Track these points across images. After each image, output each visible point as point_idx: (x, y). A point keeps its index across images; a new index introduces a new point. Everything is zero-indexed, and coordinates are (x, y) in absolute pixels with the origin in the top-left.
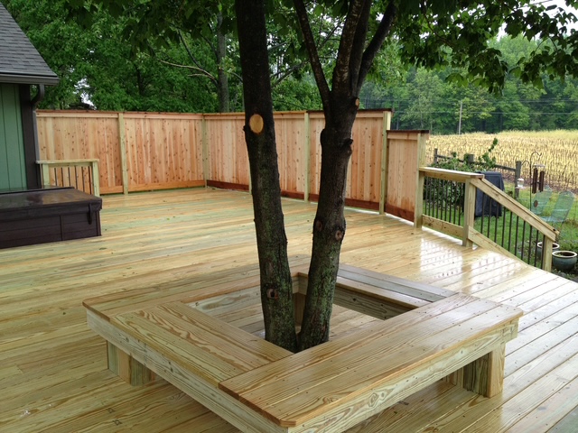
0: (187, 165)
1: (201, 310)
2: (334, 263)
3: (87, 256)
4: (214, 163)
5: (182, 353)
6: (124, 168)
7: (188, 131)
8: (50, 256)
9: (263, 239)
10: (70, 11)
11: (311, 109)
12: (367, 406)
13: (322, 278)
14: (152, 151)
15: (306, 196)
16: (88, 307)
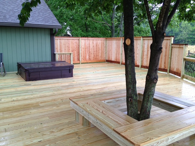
0: (100, 55)
1: (106, 103)
2: (153, 91)
3: (69, 83)
4: (109, 54)
5: (101, 117)
6: (80, 55)
7: (101, 43)
8: (58, 83)
9: (128, 81)
10: (67, 5)
11: (143, 36)
12: (165, 142)
13: (149, 96)
14: (89, 50)
15: (140, 66)
16: (71, 100)
